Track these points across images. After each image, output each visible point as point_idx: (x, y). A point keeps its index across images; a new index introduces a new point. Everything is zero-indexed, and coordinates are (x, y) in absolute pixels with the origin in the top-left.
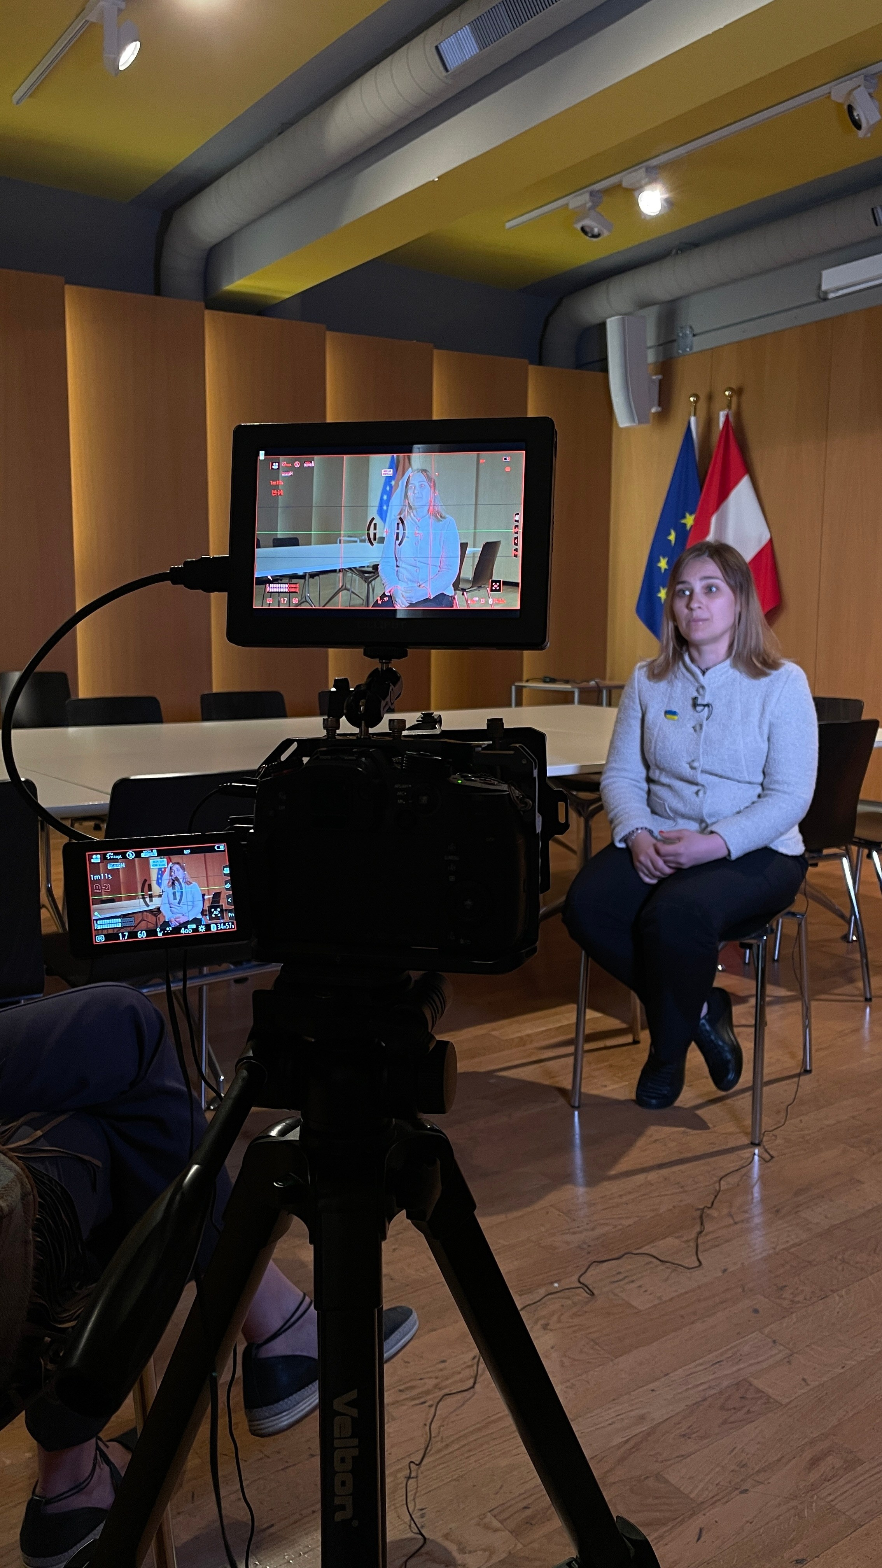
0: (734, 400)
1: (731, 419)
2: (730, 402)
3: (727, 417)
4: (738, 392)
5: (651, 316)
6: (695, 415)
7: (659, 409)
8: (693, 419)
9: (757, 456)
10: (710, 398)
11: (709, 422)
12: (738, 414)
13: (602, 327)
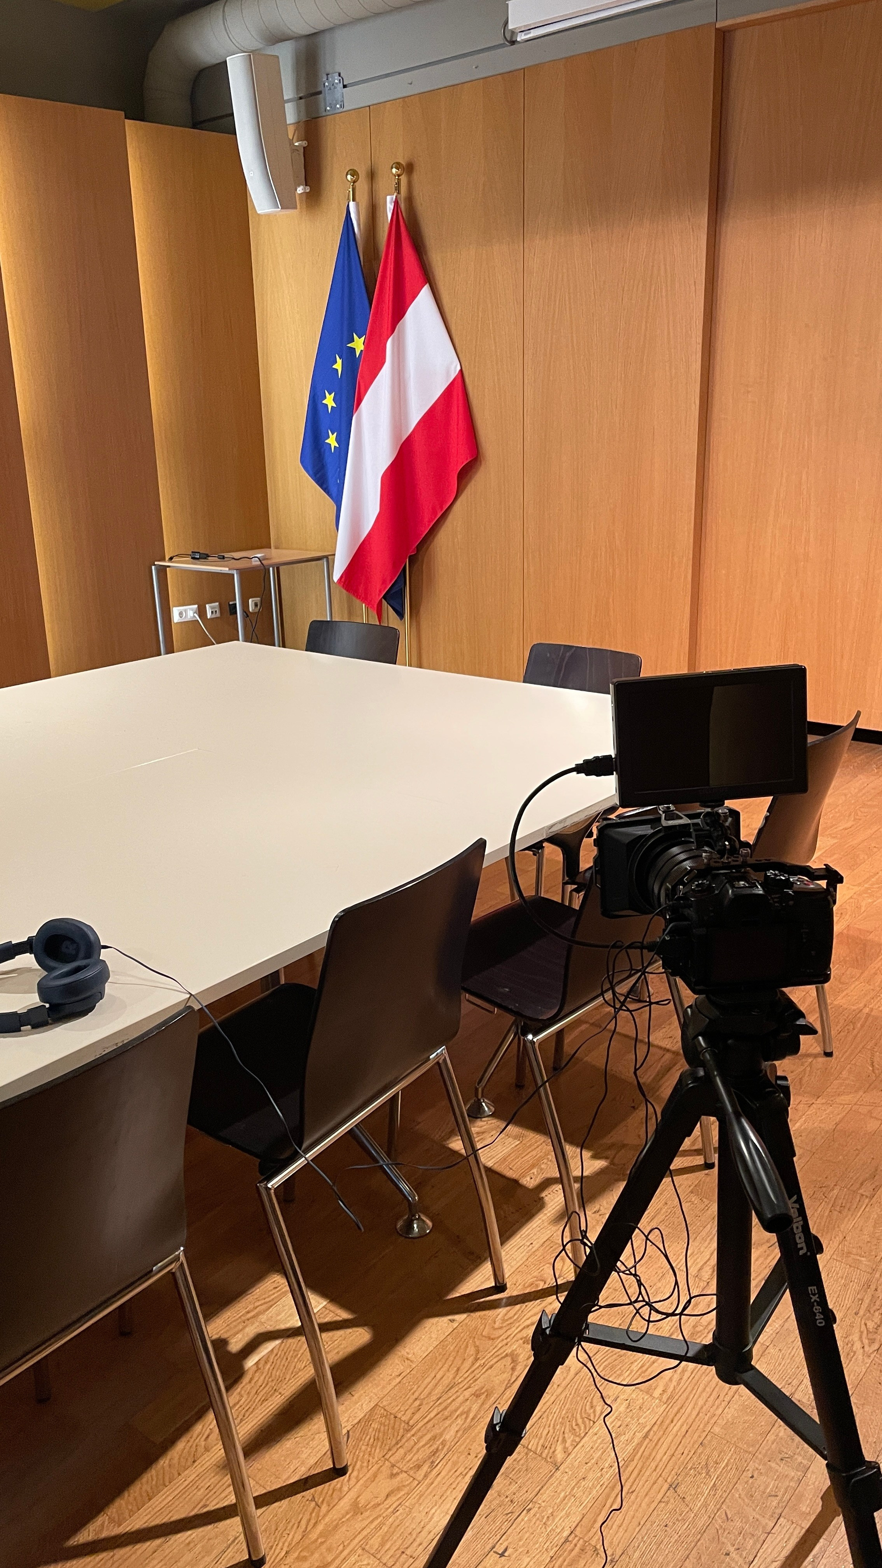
0: (404, 179)
1: (402, 206)
2: (399, 183)
3: (396, 203)
4: (409, 168)
5: (285, 54)
6: (354, 200)
7: (308, 189)
8: (352, 205)
9: (437, 259)
10: (372, 175)
11: (373, 211)
12: (410, 199)
13: (221, 68)
